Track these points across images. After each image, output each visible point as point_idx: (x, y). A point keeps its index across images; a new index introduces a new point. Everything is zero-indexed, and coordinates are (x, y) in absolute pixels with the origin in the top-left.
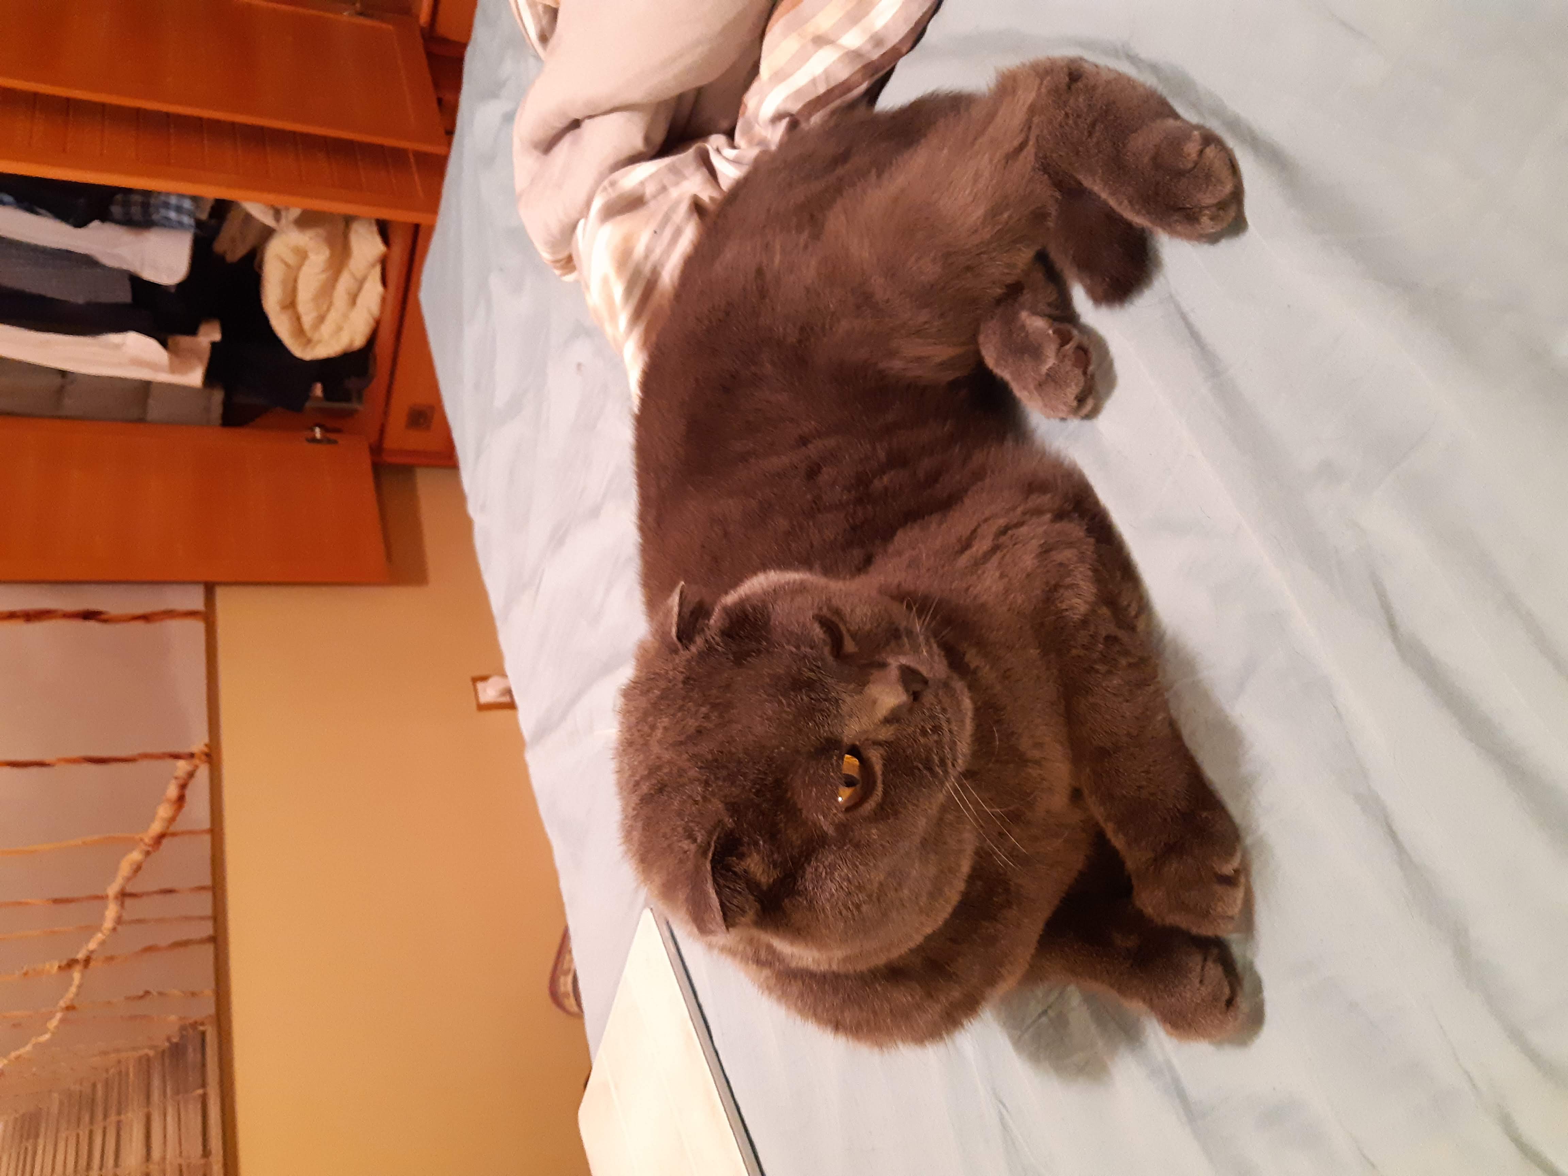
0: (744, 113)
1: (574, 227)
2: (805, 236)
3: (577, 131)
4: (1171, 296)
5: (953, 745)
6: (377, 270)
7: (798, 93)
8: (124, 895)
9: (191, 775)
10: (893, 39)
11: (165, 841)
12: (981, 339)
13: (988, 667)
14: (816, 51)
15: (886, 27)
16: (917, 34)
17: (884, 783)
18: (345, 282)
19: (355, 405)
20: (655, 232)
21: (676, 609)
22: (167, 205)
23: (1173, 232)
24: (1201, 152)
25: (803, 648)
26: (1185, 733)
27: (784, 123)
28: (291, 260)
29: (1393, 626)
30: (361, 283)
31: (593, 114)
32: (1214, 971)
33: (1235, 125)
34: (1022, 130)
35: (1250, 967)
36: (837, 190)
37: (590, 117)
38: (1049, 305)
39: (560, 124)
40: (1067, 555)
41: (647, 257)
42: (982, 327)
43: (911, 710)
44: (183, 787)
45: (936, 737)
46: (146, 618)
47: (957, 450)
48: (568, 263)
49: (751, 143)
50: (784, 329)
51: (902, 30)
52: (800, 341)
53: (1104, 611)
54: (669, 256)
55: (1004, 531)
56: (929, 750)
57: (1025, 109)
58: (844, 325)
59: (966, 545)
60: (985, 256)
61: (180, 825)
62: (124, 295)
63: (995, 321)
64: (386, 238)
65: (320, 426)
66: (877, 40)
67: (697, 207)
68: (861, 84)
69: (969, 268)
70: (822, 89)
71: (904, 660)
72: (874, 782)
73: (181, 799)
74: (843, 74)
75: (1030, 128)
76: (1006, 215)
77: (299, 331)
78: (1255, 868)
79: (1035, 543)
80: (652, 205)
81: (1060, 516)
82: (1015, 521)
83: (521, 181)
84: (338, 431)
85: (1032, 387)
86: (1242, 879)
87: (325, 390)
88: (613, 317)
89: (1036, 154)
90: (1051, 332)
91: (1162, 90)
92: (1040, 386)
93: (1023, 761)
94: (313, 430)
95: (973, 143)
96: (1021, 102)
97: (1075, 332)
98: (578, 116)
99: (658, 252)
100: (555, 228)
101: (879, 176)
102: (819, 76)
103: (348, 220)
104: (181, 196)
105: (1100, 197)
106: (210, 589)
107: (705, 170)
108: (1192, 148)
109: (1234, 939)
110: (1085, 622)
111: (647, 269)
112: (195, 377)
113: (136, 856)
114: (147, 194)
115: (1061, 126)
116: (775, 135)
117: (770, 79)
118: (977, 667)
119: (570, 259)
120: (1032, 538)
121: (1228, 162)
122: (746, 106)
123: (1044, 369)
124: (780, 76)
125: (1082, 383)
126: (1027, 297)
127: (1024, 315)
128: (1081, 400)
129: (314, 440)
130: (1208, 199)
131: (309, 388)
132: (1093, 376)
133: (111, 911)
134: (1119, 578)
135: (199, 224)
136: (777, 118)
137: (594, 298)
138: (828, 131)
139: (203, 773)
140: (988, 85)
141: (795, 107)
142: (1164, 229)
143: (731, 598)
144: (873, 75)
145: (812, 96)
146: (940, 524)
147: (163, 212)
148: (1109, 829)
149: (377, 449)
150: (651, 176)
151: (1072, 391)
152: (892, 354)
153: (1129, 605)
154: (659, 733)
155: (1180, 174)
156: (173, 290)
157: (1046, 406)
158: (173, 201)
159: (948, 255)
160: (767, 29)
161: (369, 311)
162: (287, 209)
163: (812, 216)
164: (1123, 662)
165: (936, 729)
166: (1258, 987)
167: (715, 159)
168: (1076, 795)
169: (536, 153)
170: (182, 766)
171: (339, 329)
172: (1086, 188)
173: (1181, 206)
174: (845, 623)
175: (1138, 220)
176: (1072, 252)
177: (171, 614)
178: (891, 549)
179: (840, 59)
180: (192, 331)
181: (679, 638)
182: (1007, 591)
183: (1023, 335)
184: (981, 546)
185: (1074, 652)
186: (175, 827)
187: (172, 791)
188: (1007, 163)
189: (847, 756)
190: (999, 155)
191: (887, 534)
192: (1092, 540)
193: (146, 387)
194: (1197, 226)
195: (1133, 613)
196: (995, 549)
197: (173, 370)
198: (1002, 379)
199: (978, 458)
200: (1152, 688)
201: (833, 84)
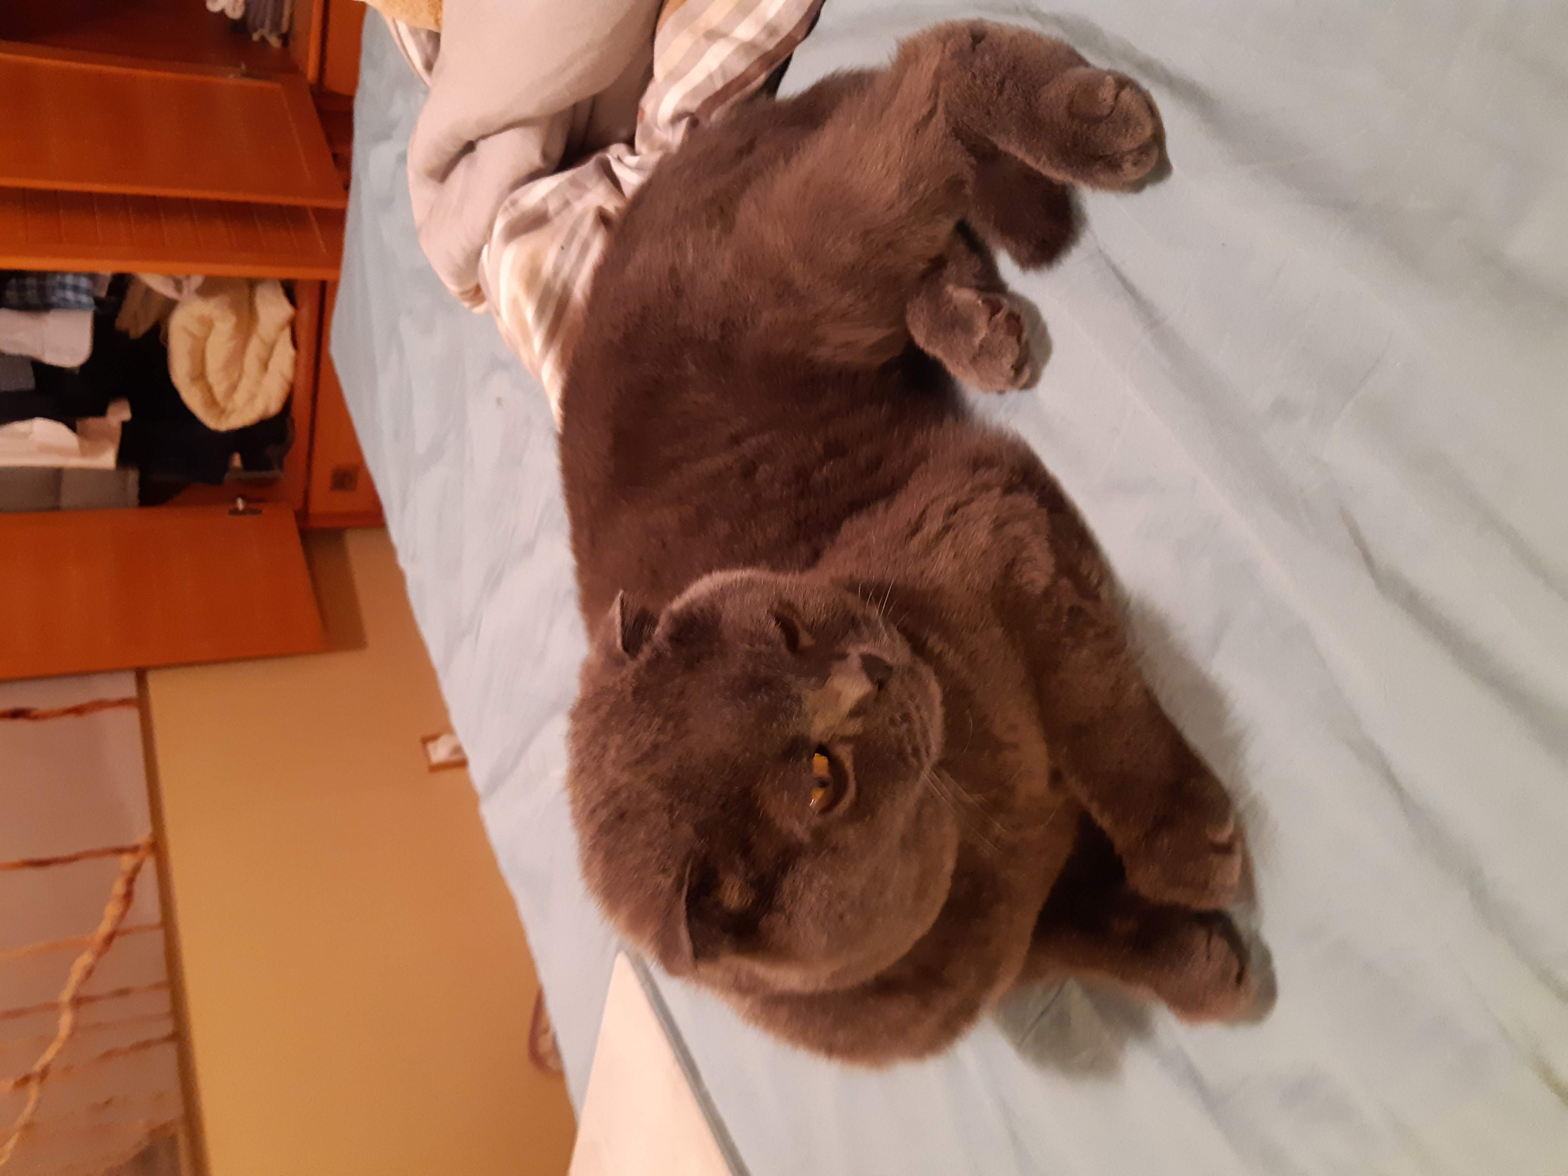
0: (642, 119)
1: (478, 253)
2: (715, 233)
3: (472, 155)
4: (1100, 251)
5: (925, 733)
6: (287, 333)
7: (695, 91)
8: (78, 1002)
9: (137, 869)
10: (787, 27)
11: (117, 941)
12: (909, 318)
13: (952, 652)
14: (710, 46)
15: (778, 14)
16: (811, 20)
17: (856, 778)
18: (254, 348)
19: (275, 473)
20: (562, 248)
21: (618, 620)
22: (63, 286)
23: (1096, 184)
24: (1117, 97)
25: (757, 645)
26: (1163, 699)
27: (684, 124)
28: (196, 329)
29: (1368, 560)
30: (271, 348)
31: (486, 132)
32: (1220, 946)
33: (1147, 66)
34: (929, 97)
35: (1256, 938)
36: (746, 181)
37: (484, 137)
38: (975, 276)
39: (453, 148)
40: (1020, 528)
41: (556, 273)
42: (908, 306)
43: (877, 700)
44: (130, 882)
45: (905, 726)
46: (78, 711)
47: (896, 433)
48: (477, 294)
49: (652, 148)
50: (705, 327)
51: (796, 16)
52: (723, 338)
53: (1065, 582)
54: (578, 271)
55: (954, 510)
56: (900, 741)
57: (931, 74)
58: (766, 316)
59: (916, 529)
60: (904, 232)
61: (131, 921)
62: (27, 382)
63: (921, 297)
64: (292, 297)
65: (244, 498)
66: (771, 30)
67: (603, 218)
68: (759, 75)
69: (889, 245)
70: (719, 85)
71: (864, 649)
72: (846, 779)
73: (128, 896)
74: (740, 67)
75: (937, 95)
76: (921, 187)
77: (212, 402)
78: (1250, 833)
79: (986, 521)
80: (557, 221)
81: (1009, 489)
82: (965, 498)
83: (419, 213)
84: (261, 500)
85: (965, 361)
86: (1238, 846)
87: (244, 460)
88: (527, 339)
89: (947, 120)
90: (980, 302)
91: (1069, 40)
92: (974, 360)
93: (998, 746)
94: (234, 502)
95: (881, 115)
96: (925, 70)
97: (1005, 301)
98: (471, 138)
99: (567, 268)
100: (459, 257)
101: (787, 161)
102: (716, 71)
103: (252, 284)
104: (77, 275)
105: (1016, 158)
106: (141, 676)
107: (608, 181)
108: (1107, 94)
109: (1235, 910)
110: (1047, 594)
111: (558, 287)
112: (107, 459)
113: (86, 959)
114: (42, 275)
115: (969, 88)
116: (676, 137)
117: (666, 78)
118: (941, 652)
119: (478, 289)
120: (984, 514)
121: (1144, 104)
122: (643, 112)
123: (977, 341)
124: (675, 76)
125: (1017, 351)
126: (951, 270)
127: (950, 288)
128: (1018, 369)
129: (235, 512)
130: (1127, 144)
131: (227, 458)
132: (1027, 343)
133: (66, 1020)
134: (1076, 546)
135: (98, 302)
136: (676, 119)
137: (505, 321)
138: (730, 125)
139: (149, 865)
140: (889, 57)
141: (693, 105)
142: (1086, 182)
143: (677, 605)
144: (771, 64)
145: (710, 92)
146: (887, 508)
147: (60, 293)
148: (1094, 809)
149: (302, 516)
150: (553, 192)
151: (1007, 362)
152: (818, 342)
153: (1090, 574)
154: (612, 753)
155: (1097, 120)
156: (77, 372)
157: (981, 379)
158: (69, 280)
159: (867, 233)
160: (658, 26)
161: (282, 375)
162: (188, 277)
163: (722, 210)
164: (1091, 632)
165: (906, 717)
166: (1266, 958)
167: (617, 169)
168: (1056, 777)
169: (432, 183)
170: (127, 862)
171: (252, 397)
172: (1001, 152)
173: (1101, 154)
174: (799, 617)
175: (1058, 176)
176: (993, 217)
177: (101, 705)
178: (838, 540)
179: (736, 51)
180: (101, 411)
181: (626, 647)
182: (963, 571)
183: (952, 308)
184: (932, 527)
185: (1039, 627)
186: (128, 923)
187: (119, 888)
188: (917, 132)
189: (816, 754)
190: (908, 125)
191: (833, 526)
192: (1044, 511)
193: (56, 475)
194: (1121, 174)
195: (1095, 581)
196: (947, 528)
197: (83, 453)
198: (935, 357)
199: (918, 440)
200: (1123, 657)
201: (730, 78)
